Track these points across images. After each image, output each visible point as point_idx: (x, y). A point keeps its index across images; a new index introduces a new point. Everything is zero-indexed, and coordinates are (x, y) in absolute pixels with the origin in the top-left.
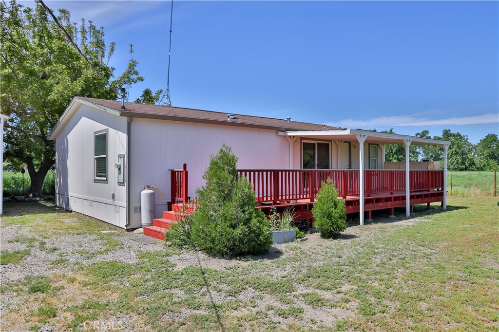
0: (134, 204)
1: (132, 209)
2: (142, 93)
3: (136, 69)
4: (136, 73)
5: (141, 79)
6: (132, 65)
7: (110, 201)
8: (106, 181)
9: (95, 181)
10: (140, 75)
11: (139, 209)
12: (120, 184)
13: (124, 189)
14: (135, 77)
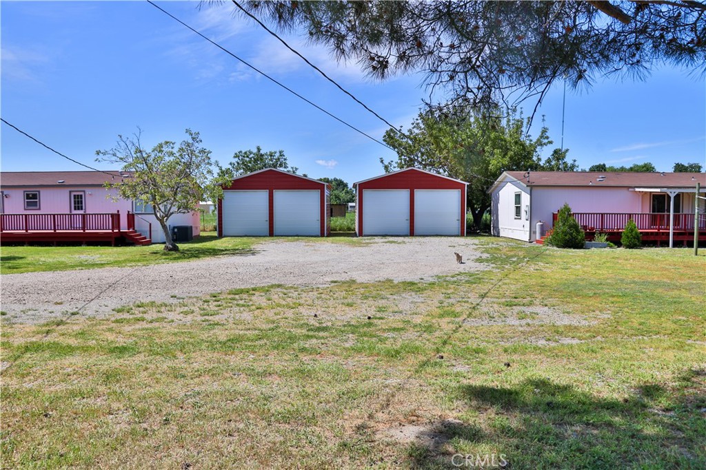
0: (533, 230)
1: (532, 232)
2: (552, 153)
3: (548, 134)
4: (547, 138)
5: (551, 142)
6: (544, 131)
7: (522, 229)
8: (520, 219)
9: (515, 219)
10: (550, 140)
11: (535, 233)
12: (527, 220)
13: (528, 222)
14: (546, 141)
